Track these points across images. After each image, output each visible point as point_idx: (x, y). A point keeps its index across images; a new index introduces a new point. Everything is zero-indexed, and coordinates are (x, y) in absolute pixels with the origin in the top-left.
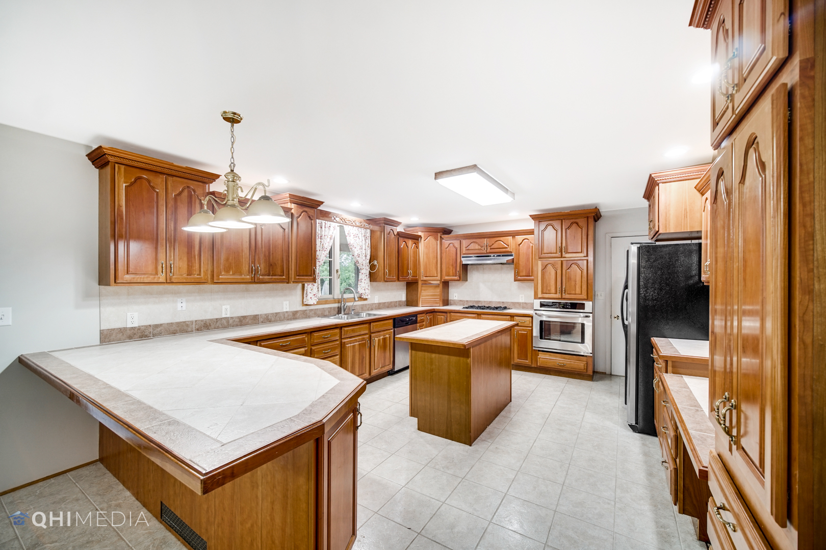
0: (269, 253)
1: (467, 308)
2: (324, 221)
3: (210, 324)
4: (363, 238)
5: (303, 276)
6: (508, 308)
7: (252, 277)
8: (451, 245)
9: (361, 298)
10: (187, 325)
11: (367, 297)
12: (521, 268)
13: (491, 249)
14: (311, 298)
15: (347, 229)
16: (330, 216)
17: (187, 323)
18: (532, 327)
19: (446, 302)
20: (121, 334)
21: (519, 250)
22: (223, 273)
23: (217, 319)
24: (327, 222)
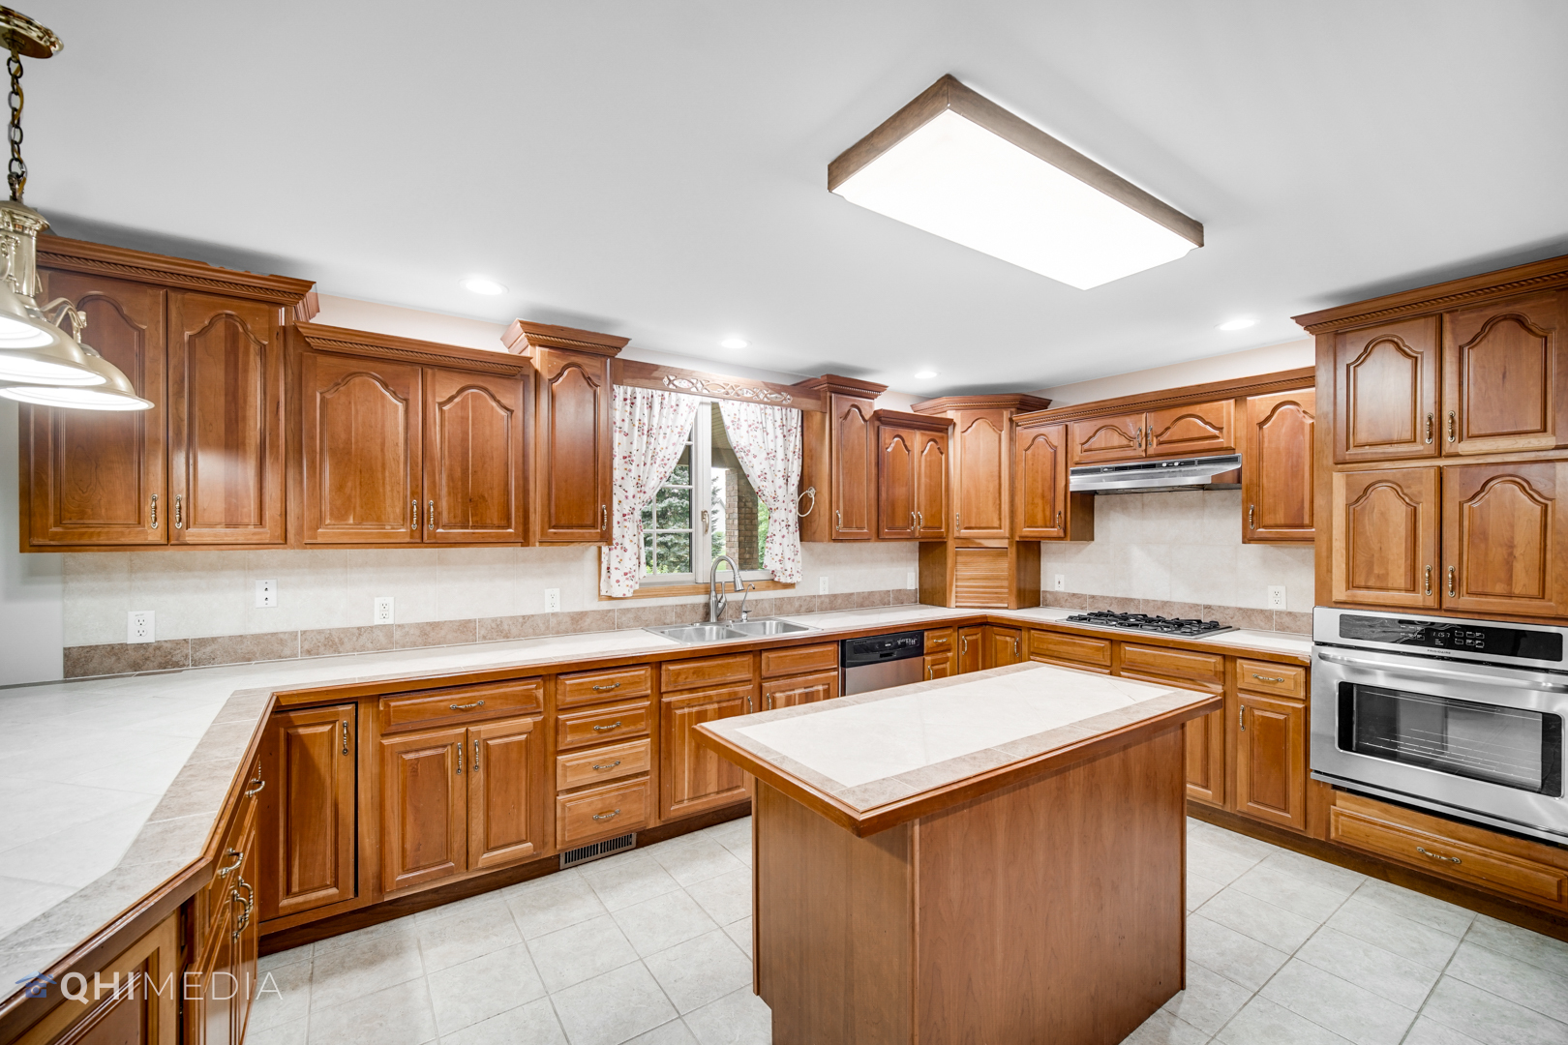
0: (465, 471)
1: (1081, 619)
2: (660, 392)
3: (341, 640)
4: (779, 432)
5: (568, 527)
6: (1221, 625)
7: (412, 531)
8: (1041, 439)
9: (773, 583)
10: (282, 642)
11: (794, 580)
12: (1268, 501)
13: (1160, 443)
14: (618, 581)
15: (728, 409)
16: (656, 374)
17: (282, 636)
18: (1307, 699)
19: (1031, 596)
20: (114, 659)
21: (1260, 443)
22: (328, 521)
23: (359, 629)
24: (666, 394)
